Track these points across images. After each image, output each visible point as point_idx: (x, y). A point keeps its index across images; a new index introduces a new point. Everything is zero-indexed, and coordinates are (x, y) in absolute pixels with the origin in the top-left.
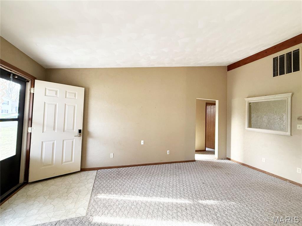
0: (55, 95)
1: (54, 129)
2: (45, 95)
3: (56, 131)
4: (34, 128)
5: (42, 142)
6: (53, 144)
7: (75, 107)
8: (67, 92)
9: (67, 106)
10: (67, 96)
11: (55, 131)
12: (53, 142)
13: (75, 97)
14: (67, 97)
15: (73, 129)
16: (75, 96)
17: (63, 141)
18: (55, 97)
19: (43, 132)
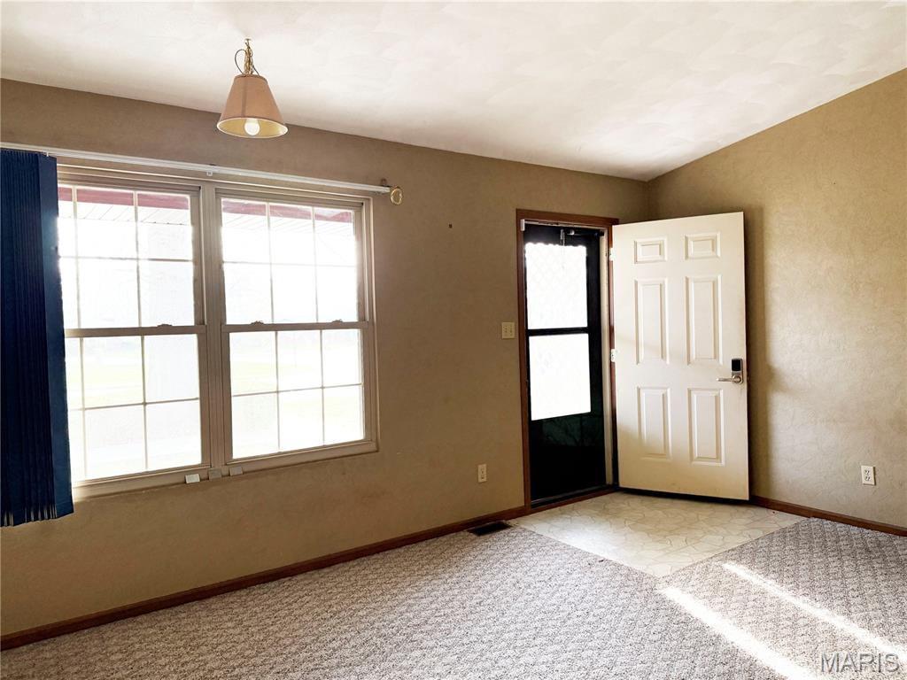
0: (658, 257)
1: (663, 356)
2: (636, 261)
3: (668, 362)
4: (619, 352)
5: (639, 390)
6: (664, 397)
7: (715, 284)
8: (689, 240)
9: (692, 285)
10: (691, 252)
11: (666, 360)
12: (664, 391)
13: (713, 250)
14: (690, 255)
15: (716, 356)
16: (714, 248)
17: (690, 391)
18: (661, 261)
19: (638, 362)
